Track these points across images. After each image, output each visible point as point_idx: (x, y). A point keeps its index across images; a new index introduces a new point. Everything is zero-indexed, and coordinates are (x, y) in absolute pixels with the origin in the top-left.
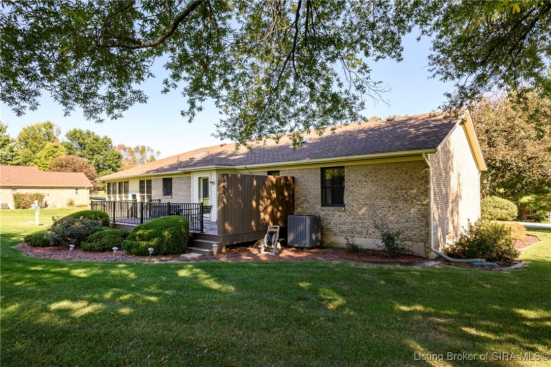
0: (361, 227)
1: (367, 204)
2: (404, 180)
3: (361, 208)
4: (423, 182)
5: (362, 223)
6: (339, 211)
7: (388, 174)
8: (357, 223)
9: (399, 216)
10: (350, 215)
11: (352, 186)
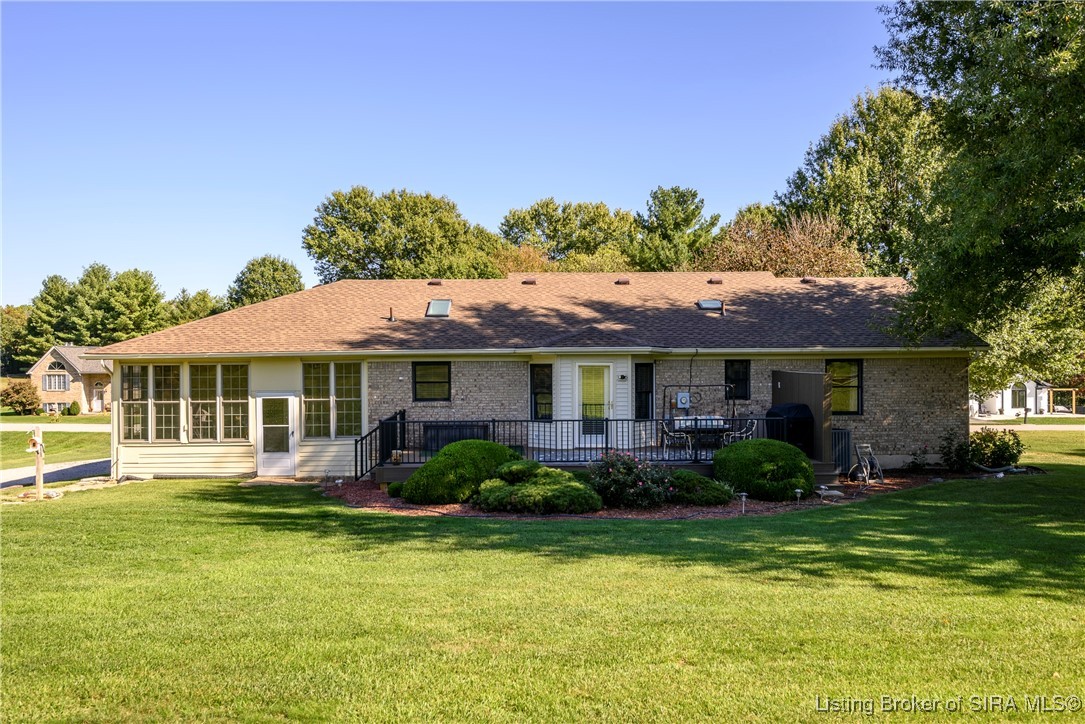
0: (886, 441)
1: (895, 411)
2: (942, 380)
3: (887, 416)
4: (963, 382)
5: (887, 435)
6: (854, 421)
7: (923, 372)
8: (881, 436)
9: (935, 424)
10: (871, 425)
11: (875, 386)
